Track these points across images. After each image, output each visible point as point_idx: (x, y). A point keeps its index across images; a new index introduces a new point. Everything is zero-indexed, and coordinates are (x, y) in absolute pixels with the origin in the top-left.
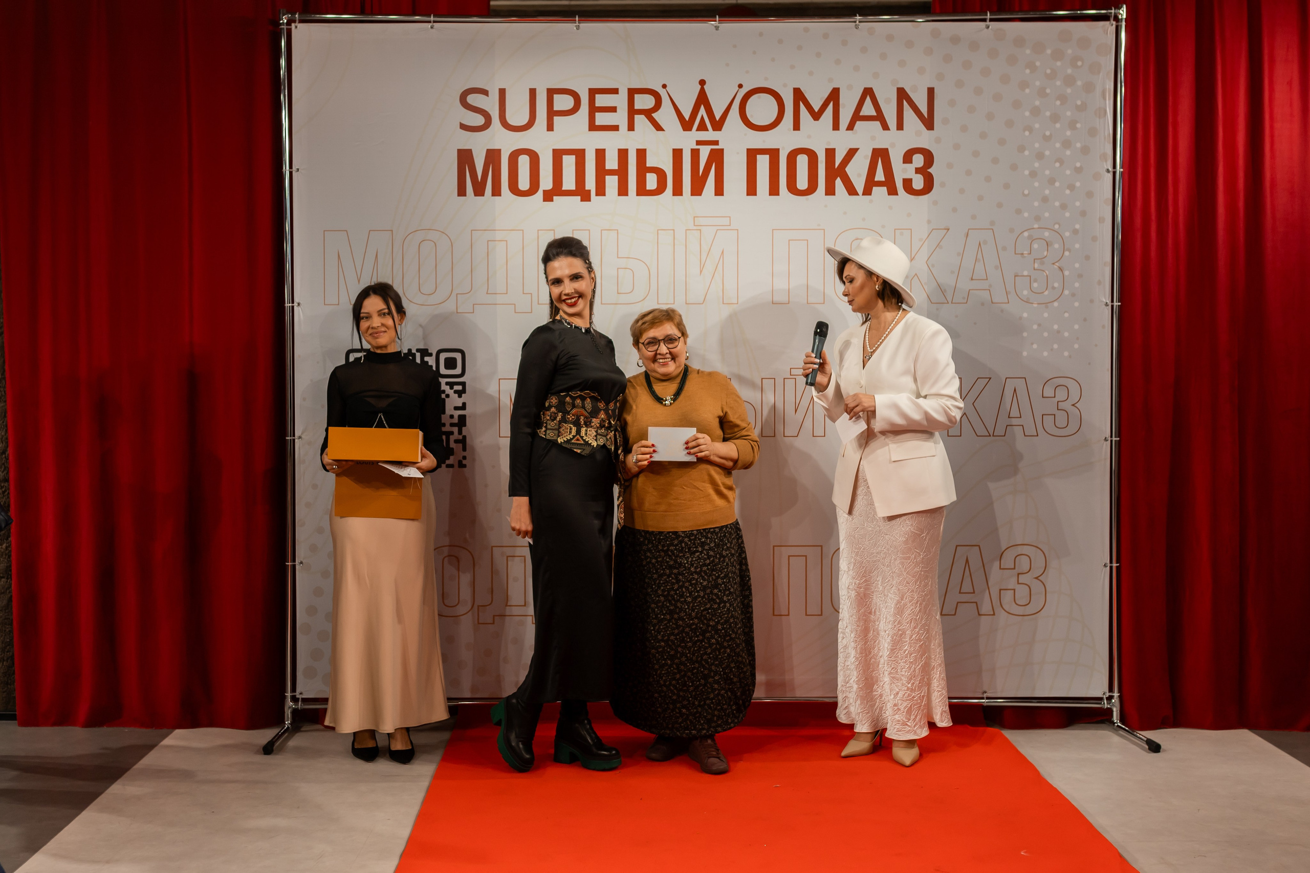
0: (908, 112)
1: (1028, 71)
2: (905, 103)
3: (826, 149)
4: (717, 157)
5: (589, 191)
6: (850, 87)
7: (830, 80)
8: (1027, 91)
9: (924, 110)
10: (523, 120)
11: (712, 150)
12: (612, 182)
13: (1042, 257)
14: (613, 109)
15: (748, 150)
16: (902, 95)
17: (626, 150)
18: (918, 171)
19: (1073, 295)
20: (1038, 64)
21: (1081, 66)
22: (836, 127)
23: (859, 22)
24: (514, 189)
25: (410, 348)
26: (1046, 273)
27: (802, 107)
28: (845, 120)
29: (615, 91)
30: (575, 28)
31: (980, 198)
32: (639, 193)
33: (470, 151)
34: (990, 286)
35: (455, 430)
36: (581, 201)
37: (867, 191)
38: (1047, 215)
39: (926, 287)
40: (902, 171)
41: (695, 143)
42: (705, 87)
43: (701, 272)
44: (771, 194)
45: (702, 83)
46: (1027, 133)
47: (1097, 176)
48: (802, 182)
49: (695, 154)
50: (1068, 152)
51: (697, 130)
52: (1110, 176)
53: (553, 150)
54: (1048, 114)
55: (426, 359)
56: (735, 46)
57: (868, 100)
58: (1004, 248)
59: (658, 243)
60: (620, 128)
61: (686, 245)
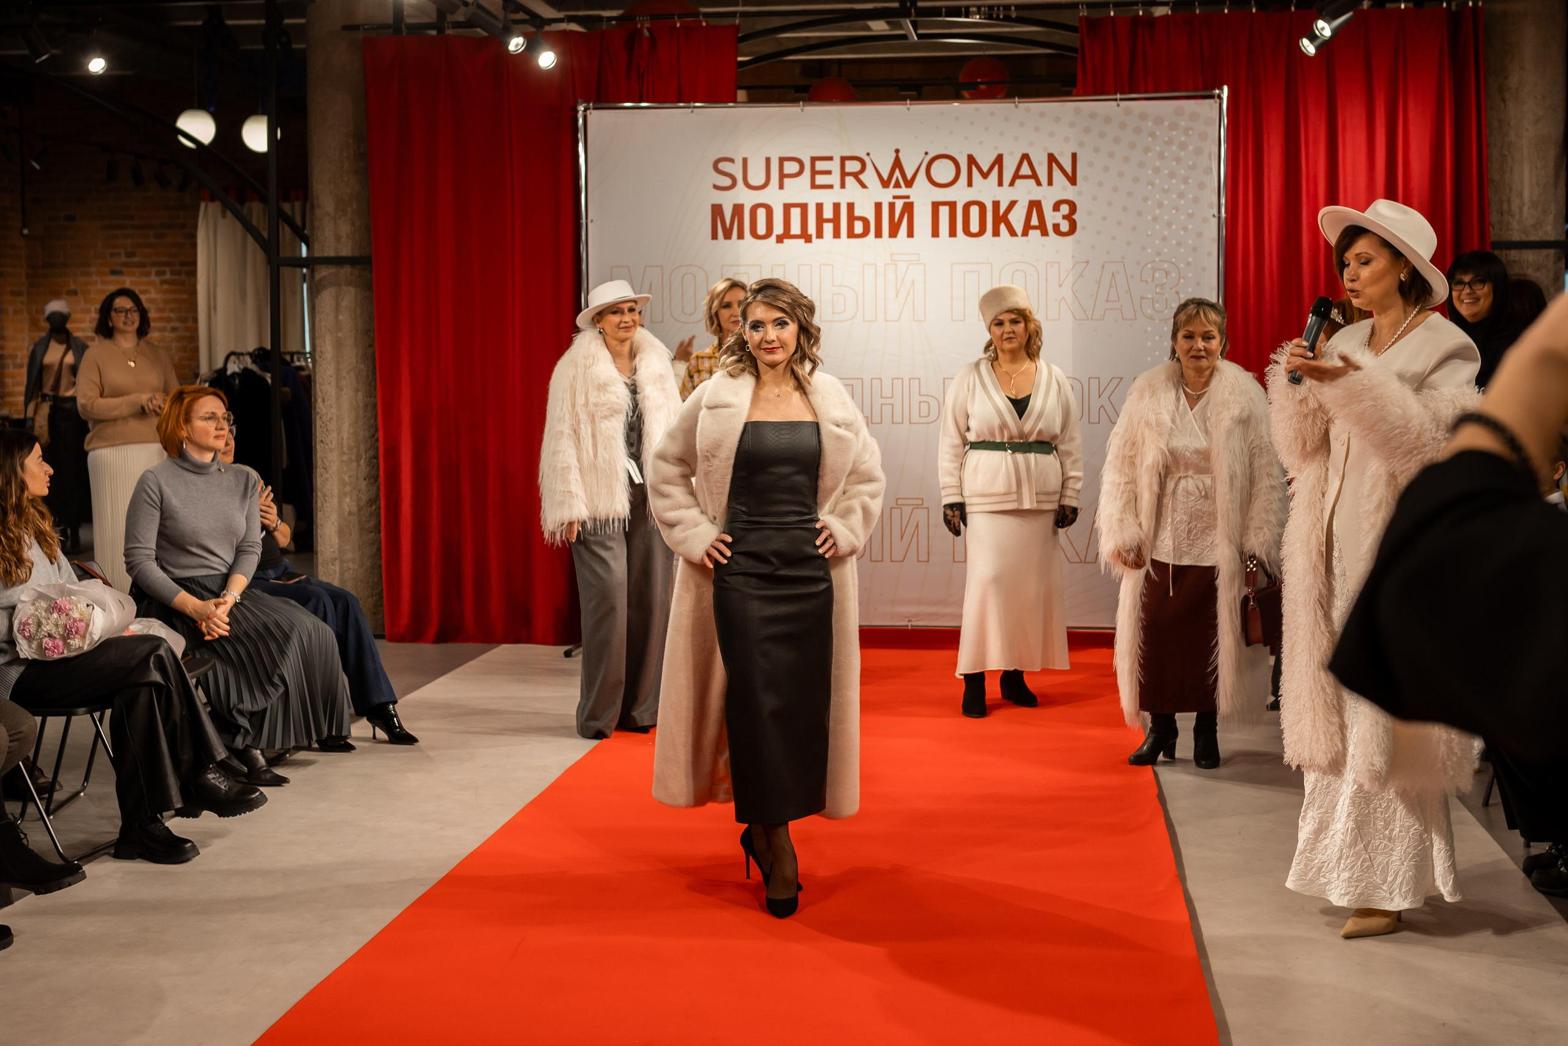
0: (1057, 173)
1: (1150, 139)
2: (1054, 165)
3: (993, 202)
4: (909, 208)
5: (811, 235)
6: (1011, 153)
7: (996, 148)
8: (1150, 154)
9: (1069, 170)
10: (761, 181)
11: (905, 204)
12: (828, 228)
13: (1163, 283)
14: (829, 172)
15: (933, 203)
16: (1052, 159)
17: (839, 204)
18: (1064, 217)
20: (1158, 133)
21: (1192, 135)
22: (1000, 184)
23: (1019, 102)
24: (754, 234)
26: (1165, 296)
27: (974, 169)
28: (1007, 178)
29: (830, 158)
30: (800, 111)
31: (1113, 238)
32: (849, 237)
33: (720, 205)
34: (1121, 306)
36: (806, 242)
37: (1025, 233)
38: (1166, 250)
39: (1071, 308)
40: (1052, 218)
41: (892, 197)
42: (900, 155)
43: (897, 296)
44: (950, 236)
45: (897, 151)
46: (1150, 187)
47: (1205, 220)
48: (974, 227)
49: (892, 206)
50: (1182, 202)
51: (893, 188)
52: (1215, 220)
53: (785, 204)
54: (1166, 172)
56: (922, 123)
57: (1025, 163)
58: (1132, 277)
59: (863, 274)
60: (835, 187)
61: (885, 277)
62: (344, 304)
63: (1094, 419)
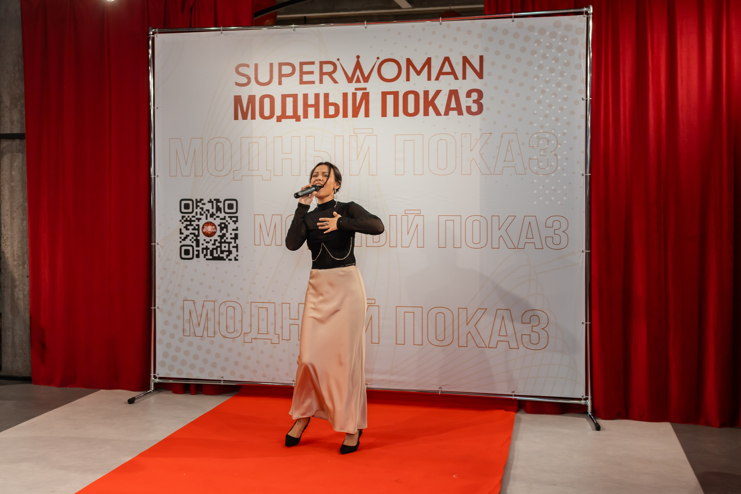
0: (469, 70)
1: (536, 45)
2: (467, 65)
3: (424, 91)
4: (366, 96)
5: (300, 116)
6: (437, 57)
7: (426, 53)
8: (536, 56)
9: (478, 68)
10: (267, 80)
11: (363, 93)
12: (311, 111)
13: (546, 148)
14: (312, 73)
15: (383, 93)
16: (465, 60)
17: (319, 94)
18: (474, 101)
19: (563, 169)
20: (542, 40)
21: (567, 41)
22: (429, 79)
23: (442, 21)
24: (262, 116)
25: (211, 198)
26: (547, 157)
27: (411, 69)
28: (434, 75)
29: (313, 63)
30: (293, 31)
31: (509, 116)
32: (325, 117)
33: (240, 96)
34: (515, 165)
35: (233, 241)
36: (296, 121)
37: (446, 113)
38: (547, 125)
39: (478, 166)
40: (465, 102)
41: (354, 89)
42: (360, 59)
43: (357, 158)
44: (394, 116)
45: (358, 57)
46: (536, 79)
47: (576, 103)
48: (411, 110)
49: (354, 95)
50: (559, 89)
51: (356, 82)
52: (584, 102)
53: (282, 95)
54: (548, 68)
55: (219, 204)
56: (375, 37)
57: (447, 64)
58: (523, 144)
59: (335, 143)
60: (316, 82)
61: (350, 144)
62: (15, 164)
63: (495, 245)
